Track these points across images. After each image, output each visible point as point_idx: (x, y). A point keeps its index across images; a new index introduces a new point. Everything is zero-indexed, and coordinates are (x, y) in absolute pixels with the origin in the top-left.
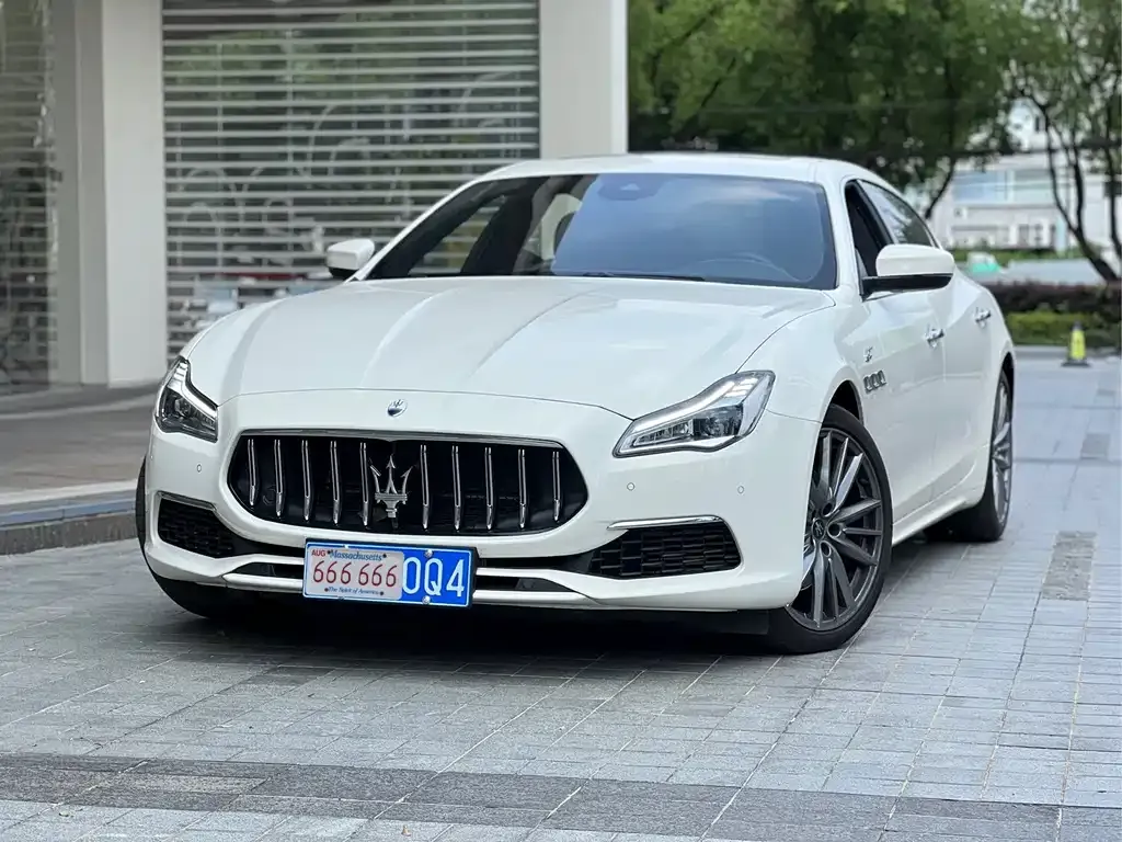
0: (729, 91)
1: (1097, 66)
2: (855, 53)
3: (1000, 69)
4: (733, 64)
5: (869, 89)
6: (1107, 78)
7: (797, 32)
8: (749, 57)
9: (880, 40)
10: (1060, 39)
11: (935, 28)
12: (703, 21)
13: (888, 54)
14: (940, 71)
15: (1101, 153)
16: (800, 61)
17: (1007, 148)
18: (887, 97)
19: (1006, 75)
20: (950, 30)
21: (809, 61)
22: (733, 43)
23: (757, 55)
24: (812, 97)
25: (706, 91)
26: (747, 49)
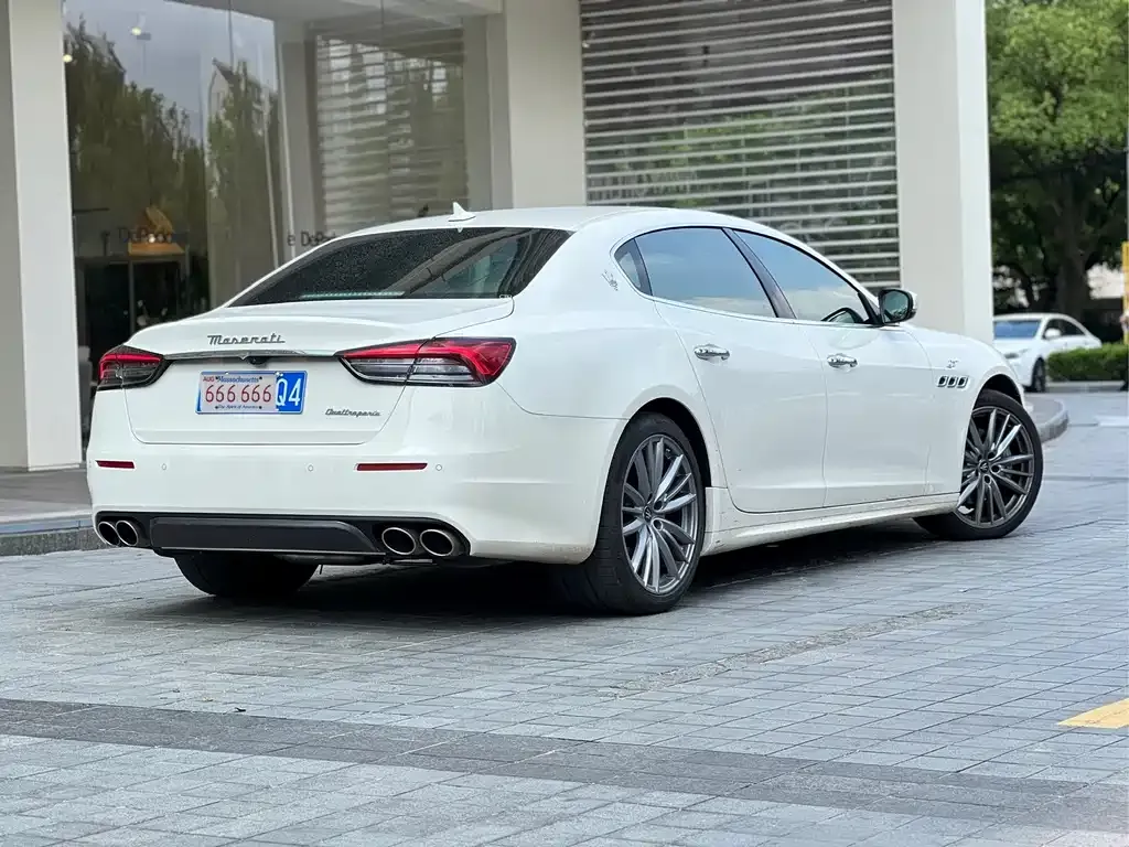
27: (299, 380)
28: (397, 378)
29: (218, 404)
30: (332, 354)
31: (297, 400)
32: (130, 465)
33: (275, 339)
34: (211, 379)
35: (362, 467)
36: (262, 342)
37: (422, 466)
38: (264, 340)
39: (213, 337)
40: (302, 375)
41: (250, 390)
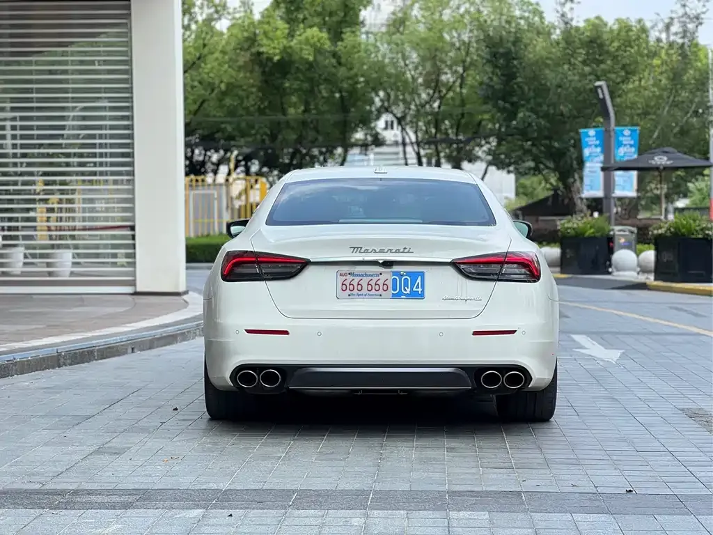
0: (211, 107)
1: (429, 94)
2: (287, 85)
3: (373, 95)
4: (213, 90)
5: (295, 106)
6: (435, 101)
7: (252, 72)
8: (223, 86)
9: (302, 78)
10: (407, 79)
11: (333, 70)
12: (194, 63)
13: (306, 86)
14: (337, 95)
15: (433, 147)
16: (254, 90)
17: (378, 141)
18: (305, 111)
19: (377, 100)
20: (342, 72)
21: (260, 89)
22: (213, 78)
23: (228, 85)
24: (261, 111)
25: (196, 107)
26: (222, 82)
27: (420, 278)
28: (491, 277)
29: (350, 292)
30: (449, 261)
31: (420, 290)
32: (286, 333)
33: (406, 251)
34: (345, 275)
35: (476, 333)
36: (396, 252)
37: (513, 332)
38: (398, 251)
39: (354, 248)
40: (422, 274)
41: (373, 283)
